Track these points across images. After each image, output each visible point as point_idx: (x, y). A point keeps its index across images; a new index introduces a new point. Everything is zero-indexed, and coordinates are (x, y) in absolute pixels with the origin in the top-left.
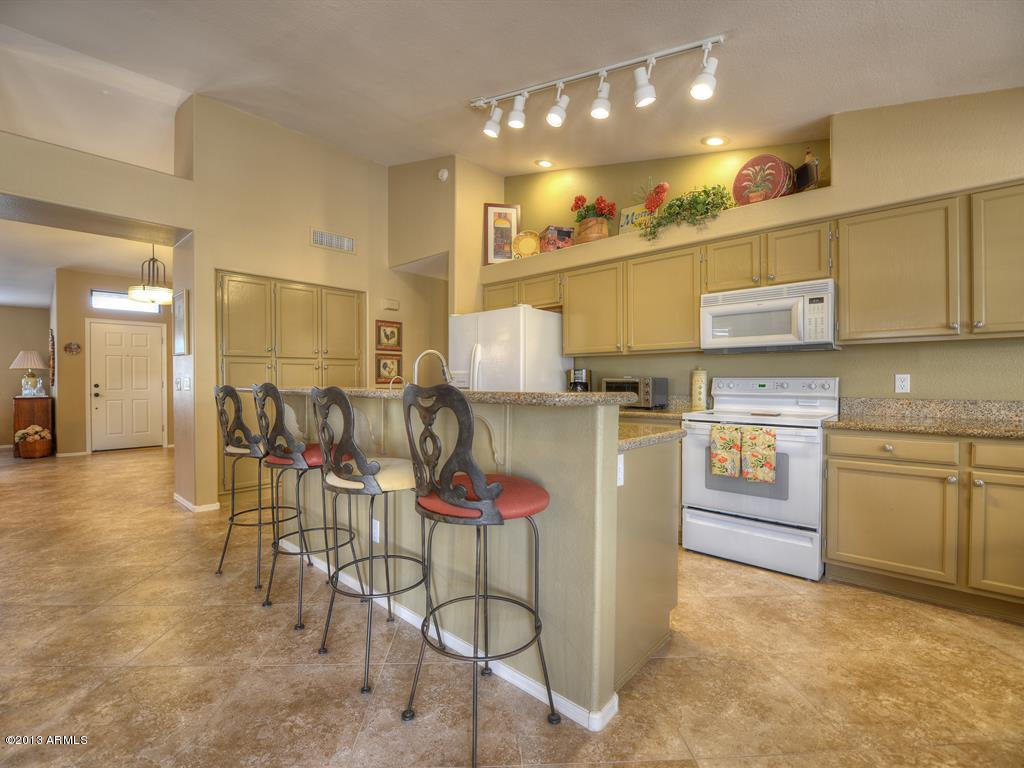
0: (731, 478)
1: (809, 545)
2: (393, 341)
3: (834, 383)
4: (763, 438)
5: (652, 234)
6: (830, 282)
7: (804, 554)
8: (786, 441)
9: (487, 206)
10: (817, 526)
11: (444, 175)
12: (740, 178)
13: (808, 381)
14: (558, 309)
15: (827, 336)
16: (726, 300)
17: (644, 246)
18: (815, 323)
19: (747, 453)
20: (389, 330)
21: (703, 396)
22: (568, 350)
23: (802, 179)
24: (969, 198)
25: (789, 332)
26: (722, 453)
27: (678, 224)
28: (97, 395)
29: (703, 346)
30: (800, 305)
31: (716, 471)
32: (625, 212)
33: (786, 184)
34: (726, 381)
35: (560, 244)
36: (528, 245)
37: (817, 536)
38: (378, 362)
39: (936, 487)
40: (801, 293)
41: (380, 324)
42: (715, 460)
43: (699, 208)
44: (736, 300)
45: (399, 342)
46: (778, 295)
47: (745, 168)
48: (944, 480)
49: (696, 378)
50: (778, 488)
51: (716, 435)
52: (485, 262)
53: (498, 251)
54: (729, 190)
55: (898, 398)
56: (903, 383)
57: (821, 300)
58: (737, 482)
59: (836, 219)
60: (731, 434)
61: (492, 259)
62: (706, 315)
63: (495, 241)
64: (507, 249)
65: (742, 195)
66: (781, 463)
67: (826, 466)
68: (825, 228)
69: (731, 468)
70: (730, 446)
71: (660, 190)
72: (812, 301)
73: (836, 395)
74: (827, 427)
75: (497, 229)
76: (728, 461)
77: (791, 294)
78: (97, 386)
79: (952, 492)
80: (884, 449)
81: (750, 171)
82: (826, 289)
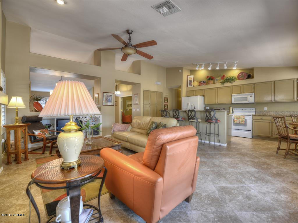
0: (238, 123)
1: (250, 133)
2: (167, 101)
3: (254, 109)
4: (243, 117)
5: (223, 84)
6: (254, 93)
7: (249, 134)
8: (247, 118)
9: (187, 76)
10: (251, 130)
11: (180, 71)
12: (239, 75)
13: (250, 108)
14: (204, 96)
15: (253, 102)
16: (236, 96)
17: (221, 86)
18: (251, 100)
19: (240, 120)
20: (166, 99)
21: (232, 111)
22: (205, 103)
23: (250, 77)
24: (274, 82)
25: (247, 101)
26: (236, 120)
27: (228, 83)
29: (232, 103)
30: (249, 97)
31: (235, 122)
32: (216, 78)
33: (246, 77)
34: (236, 109)
35: (204, 84)
36: (196, 84)
37: (251, 131)
38: (164, 105)
39: (268, 123)
40: (249, 95)
41: (165, 98)
42: (235, 121)
43: (231, 80)
44: (237, 95)
45: (168, 102)
46: (245, 95)
47: (239, 74)
48: (269, 122)
49: (230, 108)
50: (245, 124)
51: (235, 117)
52: (187, 87)
53: (190, 85)
54: (237, 77)
55: (265, 111)
56: (266, 109)
57: (252, 96)
58: (239, 124)
59: (255, 83)
60: (237, 117)
61: (188, 86)
62: (233, 98)
63: (189, 82)
64: (191, 84)
65: (239, 78)
66: (245, 121)
67: (252, 121)
68: (253, 85)
69: (238, 122)
70: (237, 118)
71: (224, 76)
72: (250, 96)
73: (255, 111)
74: (253, 115)
75: (189, 80)
76: (237, 121)
77: (247, 95)
79: (271, 124)
80: (261, 118)
81: (240, 74)
82: (253, 94)
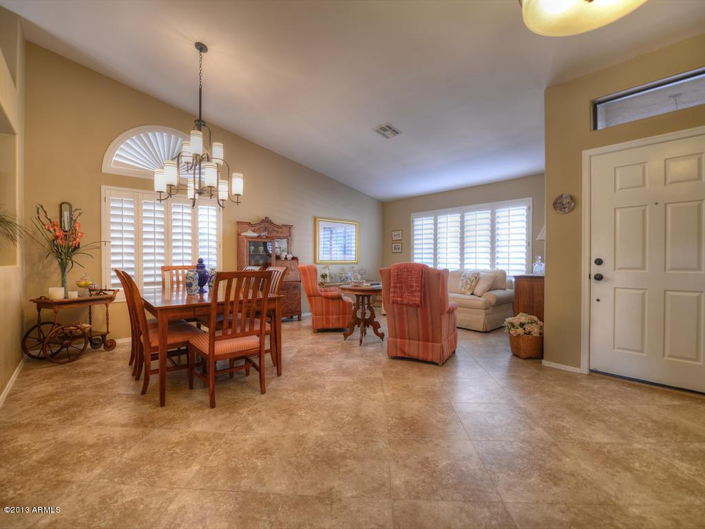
28: (599, 278)
78: (599, 262)
